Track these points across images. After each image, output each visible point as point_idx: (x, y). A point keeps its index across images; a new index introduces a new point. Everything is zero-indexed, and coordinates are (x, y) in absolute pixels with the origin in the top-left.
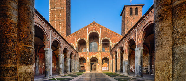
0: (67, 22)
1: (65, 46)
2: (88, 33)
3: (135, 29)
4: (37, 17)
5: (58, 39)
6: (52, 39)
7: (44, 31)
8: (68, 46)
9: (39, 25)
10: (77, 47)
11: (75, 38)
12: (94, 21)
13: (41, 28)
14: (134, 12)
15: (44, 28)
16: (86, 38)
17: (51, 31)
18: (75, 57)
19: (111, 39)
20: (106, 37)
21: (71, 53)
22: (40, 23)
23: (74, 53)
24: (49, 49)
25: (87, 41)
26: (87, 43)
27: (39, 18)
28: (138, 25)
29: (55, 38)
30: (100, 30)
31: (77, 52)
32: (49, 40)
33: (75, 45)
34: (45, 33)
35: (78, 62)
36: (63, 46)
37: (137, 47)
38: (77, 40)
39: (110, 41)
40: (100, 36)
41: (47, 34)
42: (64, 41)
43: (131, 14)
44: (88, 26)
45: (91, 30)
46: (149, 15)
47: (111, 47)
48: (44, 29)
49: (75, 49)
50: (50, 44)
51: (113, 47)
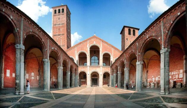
0: (67, 36)
1: (64, 58)
2: (89, 46)
3: (136, 43)
4: (35, 27)
5: (56, 49)
6: (49, 49)
7: (41, 40)
8: (67, 58)
9: (36, 34)
10: (77, 61)
11: (75, 51)
12: (95, 35)
13: (38, 37)
14: (132, 32)
15: (41, 37)
16: (87, 51)
17: (49, 40)
18: (75, 70)
19: (112, 54)
20: (106, 51)
21: (71, 67)
22: (37, 33)
23: (74, 67)
24: (46, 59)
25: (87, 55)
26: (87, 56)
27: (36, 28)
28: (139, 40)
29: (53, 48)
30: (101, 44)
31: (78, 66)
32: (46, 50)
33: (75, 58)
34: (43, 43)
35: (79, 77)
36: (62, 57)
37: (139, 61)
38: (77, 53)
39: (111, 56)
40: (101, 50)
41: (44, 44)
42: (62, 52)
43: (130, 34)
44: (89, 39)
45: (92, 43)
46: (149, 30)
47: (112, 62)
48: (41, 39)
49: (76, 62)
50: (47, 55)
51: (114, 61)
